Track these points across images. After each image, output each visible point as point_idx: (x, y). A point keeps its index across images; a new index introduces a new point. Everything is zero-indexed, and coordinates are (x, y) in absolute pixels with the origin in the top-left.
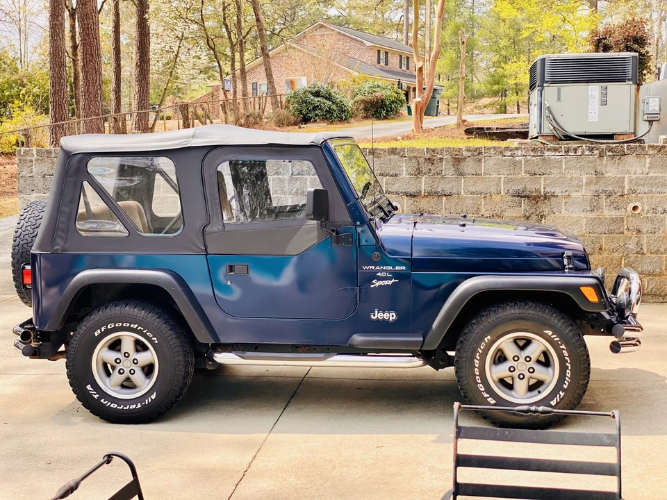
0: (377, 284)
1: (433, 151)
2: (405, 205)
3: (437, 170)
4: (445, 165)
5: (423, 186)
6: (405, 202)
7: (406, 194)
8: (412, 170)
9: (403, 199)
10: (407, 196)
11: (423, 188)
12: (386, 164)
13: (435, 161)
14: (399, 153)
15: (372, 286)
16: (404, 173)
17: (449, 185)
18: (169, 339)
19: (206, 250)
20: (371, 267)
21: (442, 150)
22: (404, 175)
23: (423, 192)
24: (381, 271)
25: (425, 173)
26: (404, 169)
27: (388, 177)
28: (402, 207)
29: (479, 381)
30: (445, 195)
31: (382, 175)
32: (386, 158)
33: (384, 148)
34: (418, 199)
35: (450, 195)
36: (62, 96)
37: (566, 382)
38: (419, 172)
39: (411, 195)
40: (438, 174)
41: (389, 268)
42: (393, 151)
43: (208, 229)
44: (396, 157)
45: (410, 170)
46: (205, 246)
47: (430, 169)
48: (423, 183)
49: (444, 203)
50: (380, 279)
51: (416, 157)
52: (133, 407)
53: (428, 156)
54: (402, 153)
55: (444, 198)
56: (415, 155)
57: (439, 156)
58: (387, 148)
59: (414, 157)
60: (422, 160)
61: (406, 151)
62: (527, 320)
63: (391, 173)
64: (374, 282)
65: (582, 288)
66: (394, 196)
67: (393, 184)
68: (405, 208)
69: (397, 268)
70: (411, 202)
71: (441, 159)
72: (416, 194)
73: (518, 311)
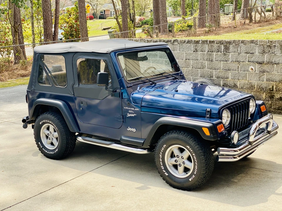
0: (129, 115)
1: (271, 42)
2: (257, 68)
3: (273, 51)
4: (277, 49)
5: (265, 59)
6: (257, 66)
7: (257, 62)
8: (261, 51)
9: (256, 65)
10: (257, 63)
11: (265, 60)
12: (248, 48)
13: (272, 47)
14: (255, 43)
15: (127, 116)
16: (257, 52)
17: (278, 59)
18: (61, 129)
19: (74, 94)
20: (127, 108)
21: (275, 41)
22: (257, 53)
23: (265, 62)
24: (130, 110)
25: (267, 53)
26: (257, 51)
27: (249, 54)
28: (255, 68)
29: (162, 164)
30: (276, 64)
31: (247, 53)
32: (248, 45)
33: (248, 40)
34: (263, 65)
35: (278, 64)
36: (203, 6)
37: (195, 171)
38: (264, 52)
39: (259, 63)
40: (273, 53)
41: (133, 109)
42: (252, 42)
43: (74, 86)
44: (254, 44)
45: (260, 51)
46: (74, 93)
47: (269, 51)
48: (266, 57)
49: (275, 67)
50: (130, 113)
51: (263, 45)
52: (51, 153)
53: (268, 44)
54: (256, 43)
55: (275, 65)
56: (262, 43)
57: (274, 44)
58: (249, 40)
59: (262, 45)
60: (265, 46)
61: (258, 42)
62: (180, 140)
63: (251, 52)
64: (128, 114)
65: (203, 128)
66: (252, 63)
67: (252, 58)
68: (256, 69)
69: (136, 109)
70: (259, 66)
71: (275, 46)
72: (262, 63)
73: (176, 135)
